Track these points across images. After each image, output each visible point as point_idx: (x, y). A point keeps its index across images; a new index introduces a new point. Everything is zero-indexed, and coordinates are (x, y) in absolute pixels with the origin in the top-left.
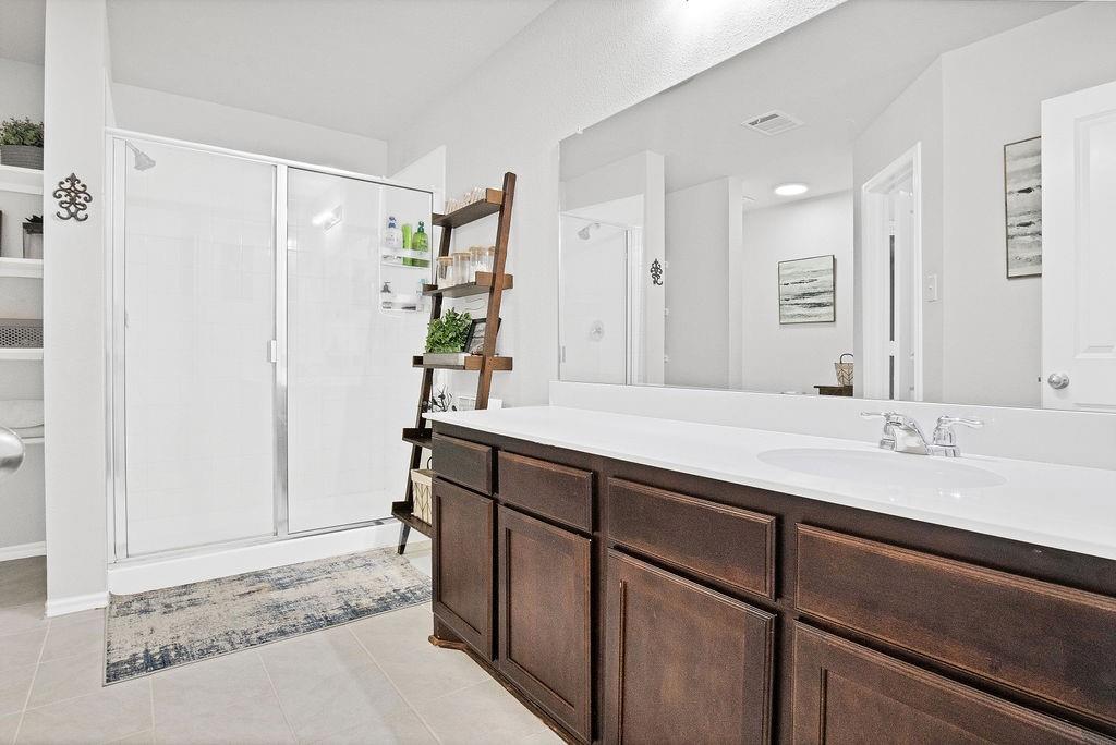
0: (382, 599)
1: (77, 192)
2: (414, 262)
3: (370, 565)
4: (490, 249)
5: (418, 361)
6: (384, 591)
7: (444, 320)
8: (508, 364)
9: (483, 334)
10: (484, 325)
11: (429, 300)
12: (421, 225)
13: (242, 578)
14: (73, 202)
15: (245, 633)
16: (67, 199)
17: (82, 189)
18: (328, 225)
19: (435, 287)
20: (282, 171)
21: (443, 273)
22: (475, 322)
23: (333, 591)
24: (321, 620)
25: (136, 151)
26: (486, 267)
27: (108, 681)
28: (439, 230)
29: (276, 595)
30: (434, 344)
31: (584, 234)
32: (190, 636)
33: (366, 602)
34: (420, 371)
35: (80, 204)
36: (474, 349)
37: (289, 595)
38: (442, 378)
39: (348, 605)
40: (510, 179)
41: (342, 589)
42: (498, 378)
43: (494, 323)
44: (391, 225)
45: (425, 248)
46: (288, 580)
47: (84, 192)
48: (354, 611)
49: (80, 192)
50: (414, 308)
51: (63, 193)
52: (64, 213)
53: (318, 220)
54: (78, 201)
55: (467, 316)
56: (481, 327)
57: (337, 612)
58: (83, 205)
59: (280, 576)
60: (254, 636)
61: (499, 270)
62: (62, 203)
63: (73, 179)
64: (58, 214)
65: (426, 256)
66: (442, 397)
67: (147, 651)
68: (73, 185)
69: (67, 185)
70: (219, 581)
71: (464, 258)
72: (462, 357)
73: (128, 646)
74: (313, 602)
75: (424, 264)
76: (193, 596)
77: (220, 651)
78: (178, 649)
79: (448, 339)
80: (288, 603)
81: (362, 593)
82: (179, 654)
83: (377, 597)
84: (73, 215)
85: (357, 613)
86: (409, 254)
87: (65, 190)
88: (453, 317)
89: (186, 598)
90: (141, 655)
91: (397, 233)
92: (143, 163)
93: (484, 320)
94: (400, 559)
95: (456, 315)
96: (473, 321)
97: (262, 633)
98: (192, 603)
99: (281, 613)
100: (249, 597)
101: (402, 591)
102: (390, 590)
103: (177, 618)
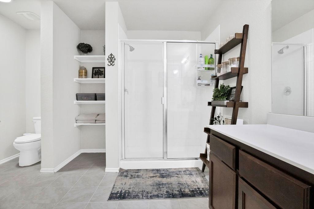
0: (193, 191)
1: (112, 58)
2: (209, 69)
3: (191, 174)
4: (238, 58)
5: (210, 104)
6: (195, 187)
7: (219, 88)
8: (246, 105)
9: (235, 93)
10: (235, 89)
11: (214, 82)
12: (212, 55)
13: (153, 170)
14: (111, 61)
15: (147, 193)
16: (110, 60)
17: (113, 57)
18: (185, 62)
19: (216, 76)
20: (165, 43)
21: (219, 71)
22: (232, 88)
23: (177, 183)
24: (171, 194)
25: (130, 46)
26: (236, 65)
27: (109, 199)
28: (217, 55)
29: (160, 179)
30: (216, 97)
31: (281, 52)
32: (133, 189)
33: (187, 191)
34: (211, 107)
35: (113, 61)
36: (231, 99)
37: (164, 180)
38: (219, 110)
39: (181, 190)
40: (246, 27)
41: (181, 183)
42: (241, 110)
43: (240, 88)
44: (201, 57)
45: (213, 63)
46: (165, 174)
47: (114, 58)
48: (182, 194)
49: (113, 58)
50: (209, 85)
51: (109, 59)
52: (109, 64)
53: (183, 62)
54: (113, 60)
55: (228, 86)
56: (234, 90)
57: (177, 193)
58: (114, 61)
59: (163, 172)
60: (149, 195)
61: (241, 66)
62: (109, 61)
63: (111, 55)
64: (108, 64)
65: (213, 66)
66: (219, 117)
67: (121, 191)
68: (111, 56)
69: (110, 57)
70: (147, 170)
71: (227, 64)
72: (226, 102)
73: (118, 188)
74: (170, 186)
75: (213, 69)
76: (139, 174)
77: (139, 198)
78: (129, 193)
79: (221, 95)
80: (163, 184)
81: (186, 186)
82: (128, 195)
83: (191, 190)
84: (111, 64)
85: (183, 195)
86: (207, 66)
87: (110, 58)
88: (223, 87)
89: (137, 174)
90: (120, 192)
91: (202, 59)
92: (132, 49)
93: (235, 88)
94: (202, 174)
95: (224, 86)
96: (231, 88)
97: (152, 194)
98: (138, 176)
99: (160, 188)
100: (152, 179)
101: (201, 189)
102: (196, 187)
103: (133, 181)
